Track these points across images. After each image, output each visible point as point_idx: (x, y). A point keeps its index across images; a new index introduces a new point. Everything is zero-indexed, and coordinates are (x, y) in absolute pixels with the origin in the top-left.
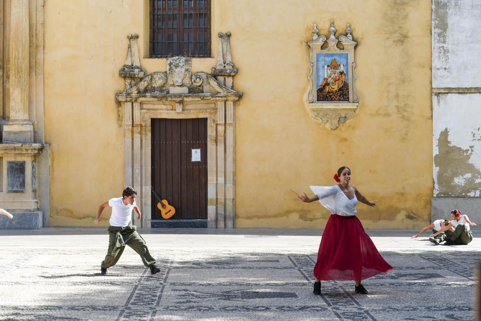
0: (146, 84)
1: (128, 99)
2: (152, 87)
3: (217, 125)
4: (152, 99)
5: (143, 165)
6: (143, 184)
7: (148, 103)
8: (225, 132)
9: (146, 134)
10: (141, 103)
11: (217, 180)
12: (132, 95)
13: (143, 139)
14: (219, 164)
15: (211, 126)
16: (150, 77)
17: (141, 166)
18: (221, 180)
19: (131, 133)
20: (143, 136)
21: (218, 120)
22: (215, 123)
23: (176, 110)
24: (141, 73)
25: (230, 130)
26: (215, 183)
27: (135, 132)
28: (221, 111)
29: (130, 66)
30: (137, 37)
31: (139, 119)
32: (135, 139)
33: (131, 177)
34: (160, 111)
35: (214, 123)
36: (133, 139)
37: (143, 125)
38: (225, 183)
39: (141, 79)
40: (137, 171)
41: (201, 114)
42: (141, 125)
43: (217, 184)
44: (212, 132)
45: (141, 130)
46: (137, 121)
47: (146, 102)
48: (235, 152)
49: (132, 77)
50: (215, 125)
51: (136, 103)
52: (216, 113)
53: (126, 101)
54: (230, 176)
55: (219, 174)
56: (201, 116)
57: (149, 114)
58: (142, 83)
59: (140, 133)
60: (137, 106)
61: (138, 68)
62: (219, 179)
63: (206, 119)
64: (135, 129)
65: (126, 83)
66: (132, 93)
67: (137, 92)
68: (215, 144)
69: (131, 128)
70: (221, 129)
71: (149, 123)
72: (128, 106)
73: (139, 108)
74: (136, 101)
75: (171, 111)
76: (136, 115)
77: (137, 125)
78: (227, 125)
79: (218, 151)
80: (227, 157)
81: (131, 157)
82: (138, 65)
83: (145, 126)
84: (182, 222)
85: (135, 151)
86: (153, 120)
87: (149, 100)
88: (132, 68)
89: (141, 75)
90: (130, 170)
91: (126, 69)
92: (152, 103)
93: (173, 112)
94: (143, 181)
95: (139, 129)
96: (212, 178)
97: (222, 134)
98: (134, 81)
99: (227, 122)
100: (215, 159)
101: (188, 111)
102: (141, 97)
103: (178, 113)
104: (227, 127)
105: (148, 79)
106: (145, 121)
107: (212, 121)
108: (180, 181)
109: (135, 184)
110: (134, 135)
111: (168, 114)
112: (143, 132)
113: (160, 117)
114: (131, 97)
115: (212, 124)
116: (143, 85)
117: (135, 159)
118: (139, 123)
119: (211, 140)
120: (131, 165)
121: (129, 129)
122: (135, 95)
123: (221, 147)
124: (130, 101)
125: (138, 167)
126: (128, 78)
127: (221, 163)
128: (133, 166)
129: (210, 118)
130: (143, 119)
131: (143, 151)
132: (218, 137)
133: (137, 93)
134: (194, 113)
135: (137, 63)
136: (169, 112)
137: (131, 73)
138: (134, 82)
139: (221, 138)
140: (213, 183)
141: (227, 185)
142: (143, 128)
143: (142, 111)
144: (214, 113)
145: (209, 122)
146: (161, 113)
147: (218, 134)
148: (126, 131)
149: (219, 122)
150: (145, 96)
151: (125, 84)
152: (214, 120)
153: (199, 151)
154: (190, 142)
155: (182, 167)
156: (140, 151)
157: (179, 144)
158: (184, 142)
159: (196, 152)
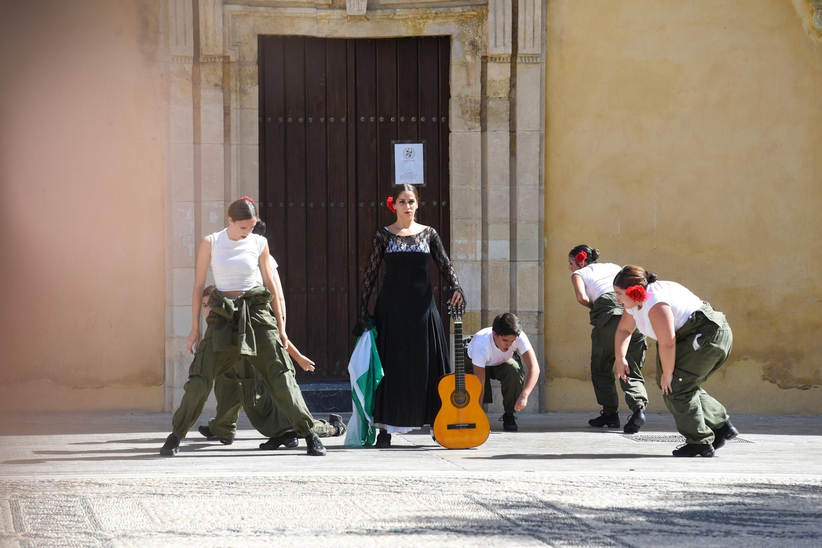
3: (485, 60)
5: (233, 197)
8: (513, 85)
9: (242, 92)
11: (485, 248)
13: (234, 105)
14: (492, 194)
15: (465, 65)
18: (499, 248)
19: (189, 86)
20: (233, 97)
21: (491, 42)
22: (480, 54)
23: (344, 8)
25: (528, 77)
26: (479, 258)
27: (203, 83)
28: (500, 13)
31: (220, 38)
32: (203, 106)
33: (191, 237)
34: (289, 11)
35: (474, 55)
36: (196, 108)
37: (233, 59)
38: (513, 260)
40: (213, 217)
41: (430, 21)
42: (226, 58)
43: (484, 261)
44: (469, 85)
45: (226, 75)
46: (213, 42)
48: (545, 153)
50: (479, 60)
52: (482, 18)
54: (528, 234)
55: (491, 228)
56: (431, 29)
57: (250, 20)
59: (223, 85)
62: (492, 244)
63: (444, 42)
64: (204, 71)
68: (478, 125)
69: (189, 67)
70: (498, 73)
71: (251, 51)
75: (329, 12)
76: (209, 22)
77: (211, 59)
78: (519, 60)
79: (490, 150)
80: (519, 169)
81: (192, 169)
83: (241, 63)
85: (204, 146)
86: (266, 43)
90: (190, 214)
93: (337, 13)
95: (220, 73)
96: (466, 242)
97: (504, 93)
99: (521, 50)
100: (479, 177)
101: (388, 12)
103: (354, 18)
104: (519, 68)
106: (238, 44)
107: (468, 48)
110: (202, 92)
111: (316, 20)
112: (233, 83)
113: (289, 31)
115: (469, 58)
117: (204, 178)
118: (219, 51)
119: (464, 112)
120: (191, 197)
121: (184, 72)
123: (498, 139)
125: (215, 205)
127: (498, 190)
128: (198, 202)
129: (462, 35)
130: (231, 38)
131: (234, 148)
132: (491, 104)
134: (405, 20)
136: (323, 13)
139: (498, 107)
140: (472, 257)
141: (521, 266)
142: (233, 69)
143: (229, 7)
144: (475, 21)
145: (457, 51)
146: (292, 18)
147: (490, 93)
148: (174, 77)
149: (492, 51)
152: (473, 44)
153: (418, 149)
154: (387, 119)
155: (361, 205)
156: (222, 148)
157: (352, 126)
158: (367, 119)
159: (409, 154)
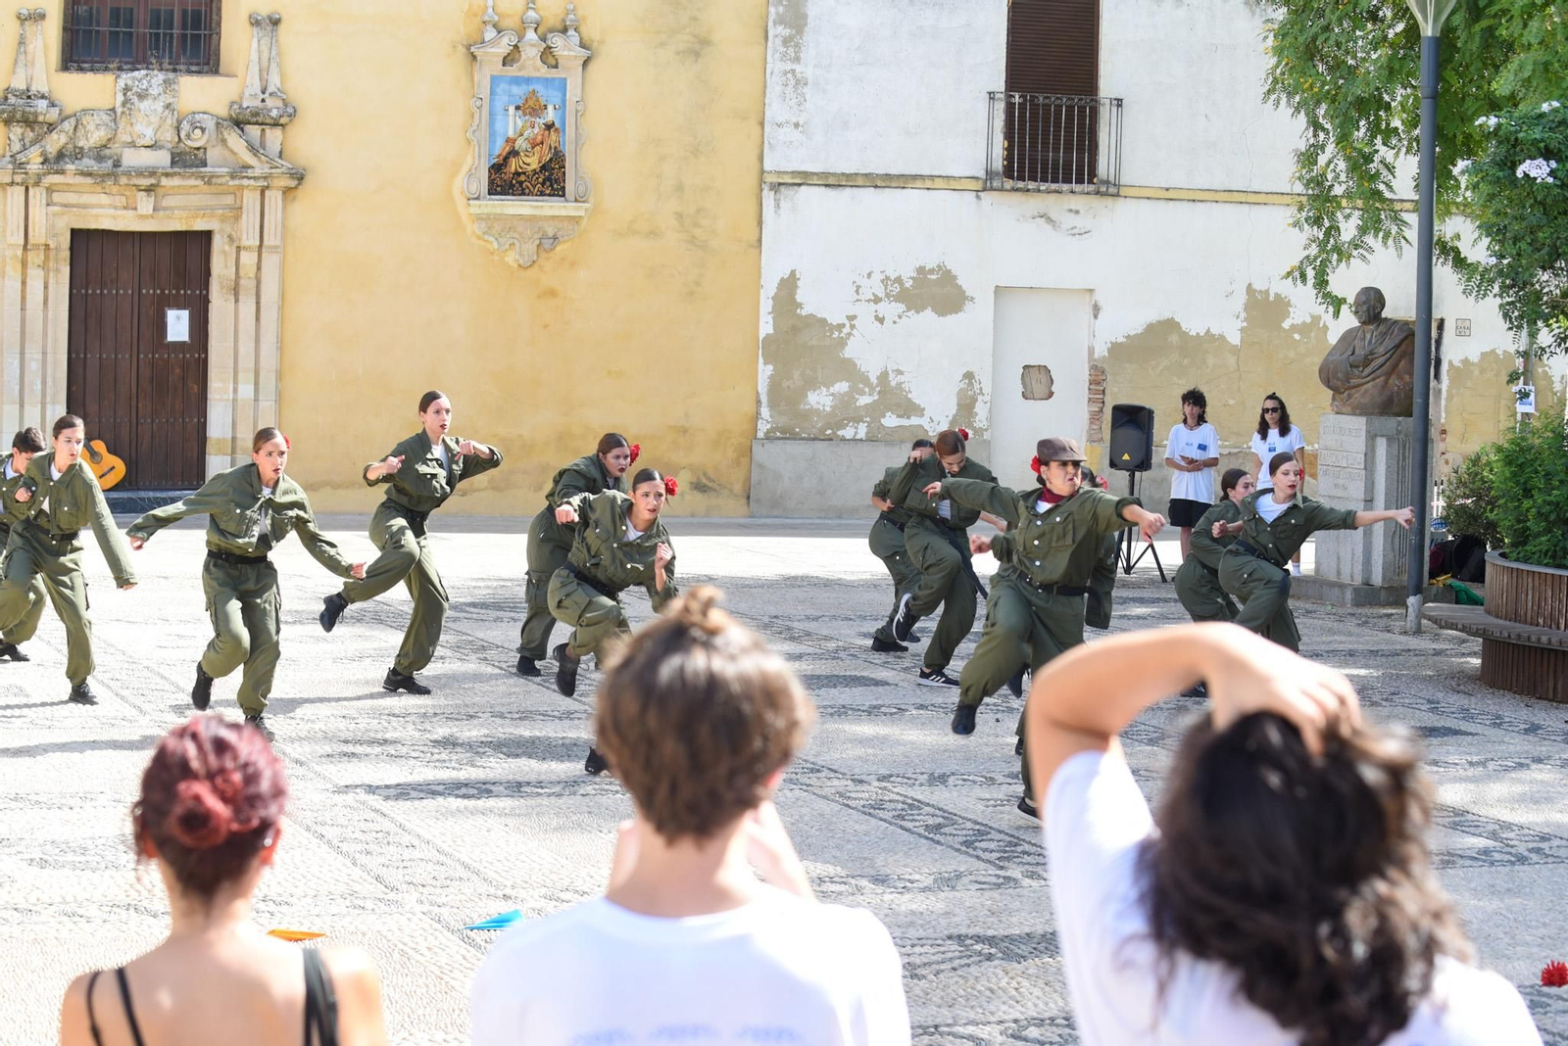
0: (63, 139)
1: (18, 179)
2: (75, 147)
3: (239, 248)
4: (80, 179)
5: (49, 350)
6: (48, 399)
7: (66, 188)
8: (259, 268)
9: (57, 270)
10: (50, 190)
11: (235, 390)
12: (29, 167)
13: (51, 281)
14: (242, 350)
15: (224, 252)
16: (73, 121)
17: (44, 353)
18: (246, 390)
19: (19, 266)
20: (51, 274)
21: (244, 237)
22: (235, 245)
23: (136, 209)
24: (52, 110)
25: (270, 262)
26: (231, 397)
27: (30, 264)
28: (251, 215)
29: (23, 92)
30: (43, 17)
31: (44, 231)
32: (29, 281)
33: (17, 381)
34: (95, 211)
35: (230, 245)
36: (24, 283)
37: (52, 246)
38: (256, 400)
39: (51, 127)
40: (33, 366)
41: (199, 220)
42: (47, 245)
43: (235, 400)
44: (226, 267)
45: (47, 258)
46: (38, 235)
47: (60, 188)
48: (282, 319)
49: (29, 122)
50: (234, 250)
51: (37, 188)
52: (237, 218)
53: (12, 183)
54: (268, 381)
55: (241, 376)
56: (199, 225)
57: (66, 218)
58: (54, 135)
59: (44, 266)
60: (37, 195)
61: (43, 97)
62: (241, 387)
63: (206, 236)
64: (31, 255)
65: (11, 136)
66: (28, 163)
67: (41, 160)
68: (232, 298)
69: (20, 252)
70: (248, 259)
71: (65, 240)
72: (15, 195)
73: (44, 202)
74: (37, 184)
75: (125, 212)
76: (37, 219)
77: (37, 247)
78: (264, 250)
79: (241, 316)
80: (262, 331)
81: (19, 329)
82: (44, 90)
83: (57, 249)
84: (142, 499)
85: (28, 312)
86: (75, 233)
87: (71, 182)
88: (29, 97)
89: (53, 115)
90: (16, 363)
91: (12, 100)
92: (75, 189)
93: (130, 213)
94: (49, 391)
95: (42, 257)
96: (221, 385)
97: (252, 274)
98: (33, 130)
99: (266, 242)
100: (232, 339)
101: (168, 212)
102: (50, 173)
103: (142, 217)
104: (264, 255)
105: (68, 126)
106: (55, 235)
107: (226, 240)
108: (134, 392)
109: (26, 400)
110: (29, 271)
111: (114, 218)
112: (51, 264)
113: (93, 226)
114: (26, 173)
115: (227, 248)
116: (55, 142)
117: (28, 336)
118: (43, 242)
119: (222, 288)
120: (18, 350)
121: (17, 257)
122: (36, 167)
123: (247, 307)
124: (22, 184)
125: (36, 356)
126: (18, 122)
127: (246, 347)
128: (22, 353)
129: (222, 231)
130: (52, 232)
131: (50, 313)
132: (242, 282)
133: (42, 163)
134: (180, 219)
135: (41, 87)
136: (120, 212)
137: (28, 109)
138: (31, 134)
139: (247, 283)
140: (226, 397)
141: (262, 404)
142: (52, 254)
143: (51, 208)
144: (232, 220)
145: (218, 244)
146: (97, 216)
147: (242, 273)
148: (8, 260)
149: (245, 243)
150: (62, 172)
151: (9, 138)
152: (230, 237)
153: (185, 314)
154: (163, 292)
155: (142, 356)
156: (41, 313)
157: (136, 296)
158: (148, 292)
159: (178, 318)
